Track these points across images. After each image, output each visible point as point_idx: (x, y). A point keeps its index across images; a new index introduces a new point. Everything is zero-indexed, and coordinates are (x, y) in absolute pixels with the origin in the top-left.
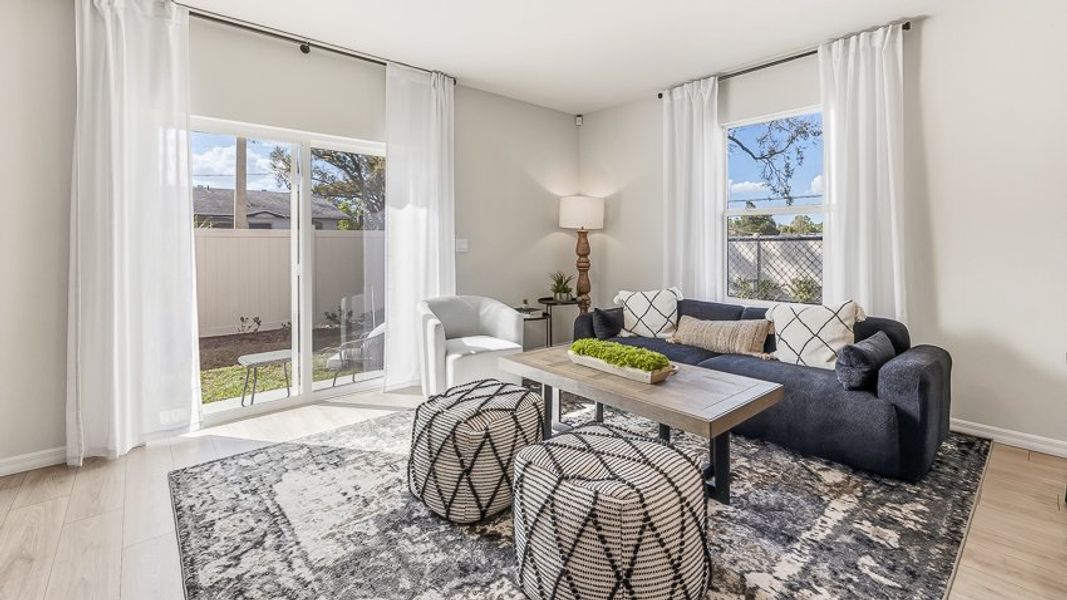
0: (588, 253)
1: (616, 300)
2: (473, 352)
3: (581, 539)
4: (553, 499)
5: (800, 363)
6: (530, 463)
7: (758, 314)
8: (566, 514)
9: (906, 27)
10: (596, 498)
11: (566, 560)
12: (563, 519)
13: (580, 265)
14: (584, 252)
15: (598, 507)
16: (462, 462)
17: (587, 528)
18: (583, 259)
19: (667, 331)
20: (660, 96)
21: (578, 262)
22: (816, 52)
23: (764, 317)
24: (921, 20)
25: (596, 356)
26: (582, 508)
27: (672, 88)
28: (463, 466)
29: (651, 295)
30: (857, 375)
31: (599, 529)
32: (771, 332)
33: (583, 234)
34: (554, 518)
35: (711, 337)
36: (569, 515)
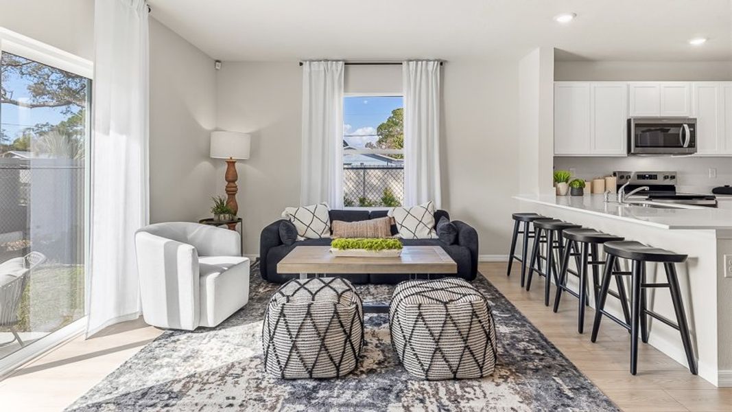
0: (236, 180)
1: (283, 214)
2: (226, 269)
3: (472, 326)
4: (449, 314)
5: (415, 238)
6: (420, 305)
7: (384, 214)
8: (460, 318)
9: (441, 64)
10: (472, 304)
11: (465, 341)
12: (460, 321)
13: (229, 189)
14: (232, 178)
15: (475, 308)
16: (344, 331)
17: (474, 320)
18: (232, 184)
19: (326, 232)
20: (301, 64)
21: (227, 187)
22: (401, 64)
23: (387, 216)
24: (446, 61)
25: (359, 248)
26: (468, 311)
27: (311, 61)
28: (346, 333)
29: (312, 208)
30: (452, 237)
31: (478, 317)
32: (393, 223)
33: (231, 163)
34: (454, 323)
35: (363, 231)
36: (462, 318)
